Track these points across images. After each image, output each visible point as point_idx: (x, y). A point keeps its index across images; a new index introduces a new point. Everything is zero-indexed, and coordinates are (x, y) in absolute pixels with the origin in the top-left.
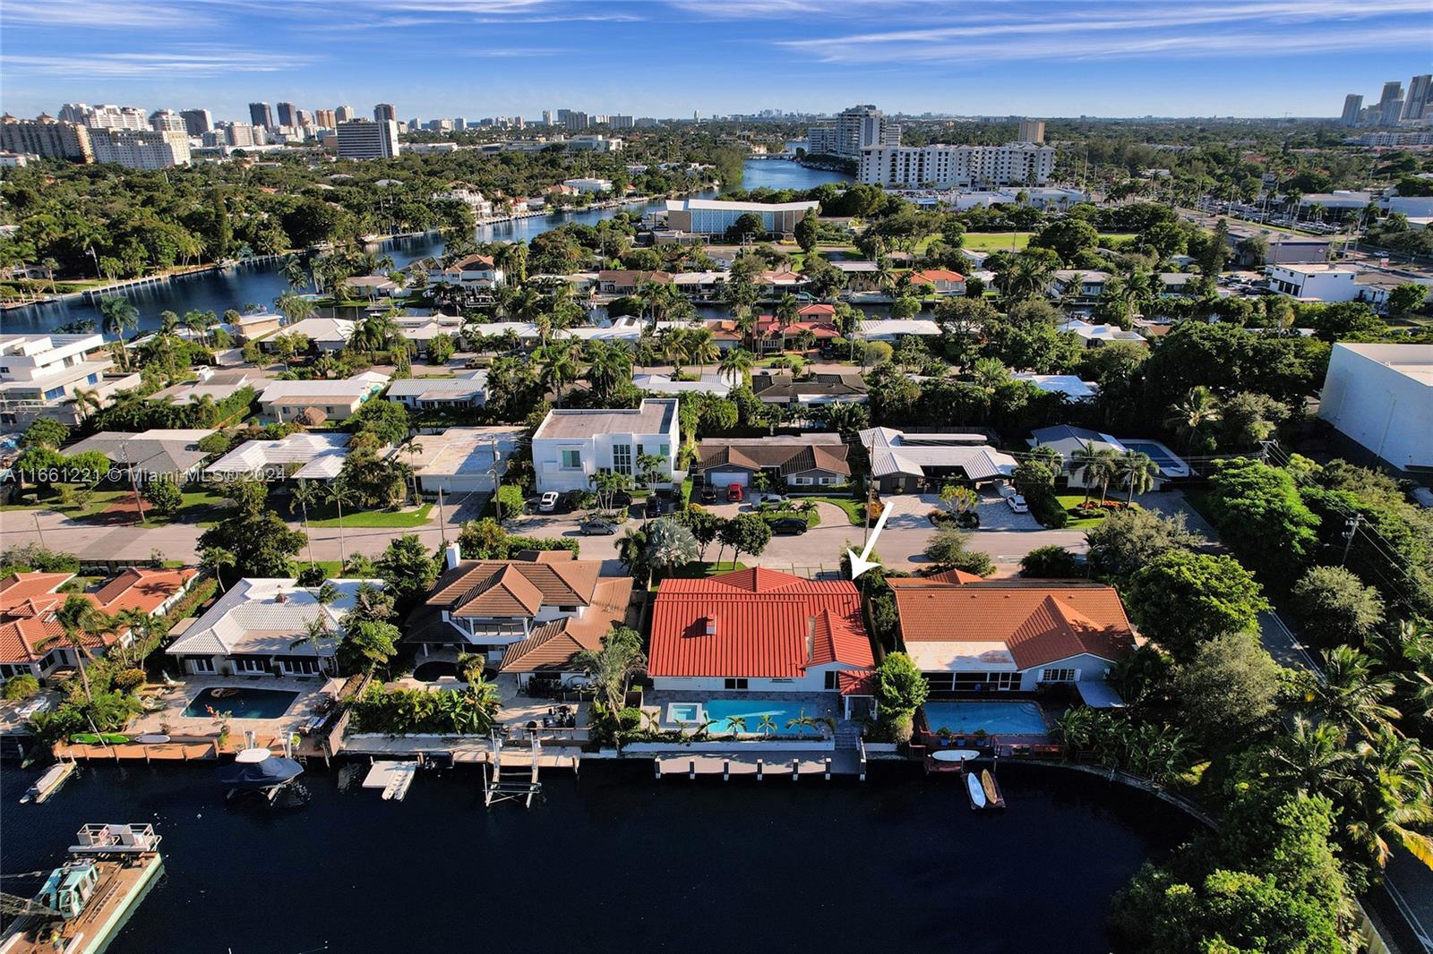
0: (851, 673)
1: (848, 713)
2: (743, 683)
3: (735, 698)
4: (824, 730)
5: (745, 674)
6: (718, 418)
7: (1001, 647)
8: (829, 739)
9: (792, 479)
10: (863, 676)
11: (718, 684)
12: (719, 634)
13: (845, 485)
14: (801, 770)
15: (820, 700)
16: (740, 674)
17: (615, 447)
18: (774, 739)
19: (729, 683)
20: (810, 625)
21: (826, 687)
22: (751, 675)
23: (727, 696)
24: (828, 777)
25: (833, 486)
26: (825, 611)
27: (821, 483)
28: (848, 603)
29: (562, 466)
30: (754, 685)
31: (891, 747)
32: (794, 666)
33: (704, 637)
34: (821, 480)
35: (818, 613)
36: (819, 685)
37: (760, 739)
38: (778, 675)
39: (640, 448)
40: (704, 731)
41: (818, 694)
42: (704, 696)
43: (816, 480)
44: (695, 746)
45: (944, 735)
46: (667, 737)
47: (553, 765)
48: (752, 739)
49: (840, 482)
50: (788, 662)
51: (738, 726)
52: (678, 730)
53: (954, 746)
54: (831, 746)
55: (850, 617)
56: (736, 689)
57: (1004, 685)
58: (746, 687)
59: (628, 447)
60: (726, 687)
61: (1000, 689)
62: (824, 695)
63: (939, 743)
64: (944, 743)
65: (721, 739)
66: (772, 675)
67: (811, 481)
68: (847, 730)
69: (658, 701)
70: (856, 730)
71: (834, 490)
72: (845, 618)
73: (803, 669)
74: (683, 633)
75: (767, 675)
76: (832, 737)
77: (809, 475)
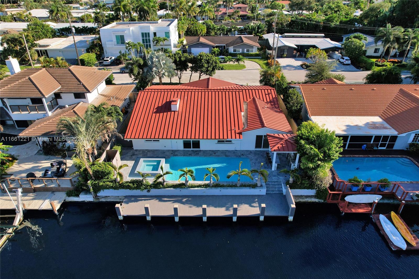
0: (276, 135)
1: (274, 165)
2: (197, 144)
3: (190, 155)
4: (257, 179)
5: (197, 137)
6: (196, 30)
7: (377, 119)
8: (261, 186)
9: (231, 50)
10: (286, 137)
11: (179, 145)
12: (181, 111)
13: (258, 53)
14: (239, 213)
15: (251, 156)
16: (193, 137)
17: (142, 34)
18: (217, 186)
19: (187, 145)
20: (244, 107)
21: (256, 147)
22: (201, 137)
23: (184, 154)
24: (262, 218)
25: (251, 53)
26: (254, 99)
27: (245, 51)
28: (268, 94)
29: (116, 43)
30: (205, 145)
31: (312, 192)
32: (233, 132)
33: (169, 113)
34: (245, 50)
35: (249, 100)
36: (251, 146)
37: (206, 186)
38: (221, 137)
39: (155, 34)
40: (160, 180)
41: (250, 152)
42: (168, 154)
43: (243, 50)
44: (154, 192)
45: (355, 183)
46: (131, 185)
47: (36, 208)
48: (199, 186)
49: (255, 51)
50: (229, 129)
51: (188, 176)
52: (141, 178)
53: (363, 191)
54: (263, 191)
55: (270, 102)
56: (192, 149)
57: (382, 145)
58: (199, 147)
59: (149, 33)
60: (184, 148)
61: (380, 148)
62: (255, 153)
63: (350, 190)
64: (355, 189)
65: (175, 186)
66: (217, 137)
67: (241, 51)
68: (274, 179)
69: (134, 157)
70: (282, 179)
71: (252, 55)
72: (267, 103)
73: (240, 133)
74: (155, 110)
75: (213, 137)
76: (264, 184)
77: (239, 47)
